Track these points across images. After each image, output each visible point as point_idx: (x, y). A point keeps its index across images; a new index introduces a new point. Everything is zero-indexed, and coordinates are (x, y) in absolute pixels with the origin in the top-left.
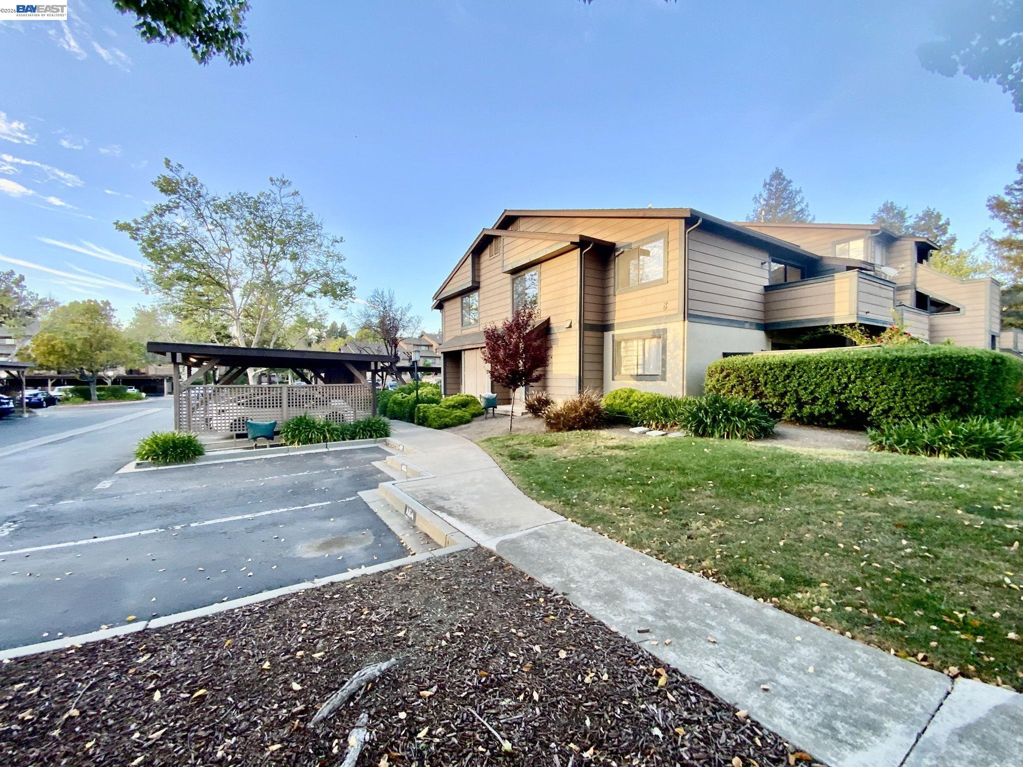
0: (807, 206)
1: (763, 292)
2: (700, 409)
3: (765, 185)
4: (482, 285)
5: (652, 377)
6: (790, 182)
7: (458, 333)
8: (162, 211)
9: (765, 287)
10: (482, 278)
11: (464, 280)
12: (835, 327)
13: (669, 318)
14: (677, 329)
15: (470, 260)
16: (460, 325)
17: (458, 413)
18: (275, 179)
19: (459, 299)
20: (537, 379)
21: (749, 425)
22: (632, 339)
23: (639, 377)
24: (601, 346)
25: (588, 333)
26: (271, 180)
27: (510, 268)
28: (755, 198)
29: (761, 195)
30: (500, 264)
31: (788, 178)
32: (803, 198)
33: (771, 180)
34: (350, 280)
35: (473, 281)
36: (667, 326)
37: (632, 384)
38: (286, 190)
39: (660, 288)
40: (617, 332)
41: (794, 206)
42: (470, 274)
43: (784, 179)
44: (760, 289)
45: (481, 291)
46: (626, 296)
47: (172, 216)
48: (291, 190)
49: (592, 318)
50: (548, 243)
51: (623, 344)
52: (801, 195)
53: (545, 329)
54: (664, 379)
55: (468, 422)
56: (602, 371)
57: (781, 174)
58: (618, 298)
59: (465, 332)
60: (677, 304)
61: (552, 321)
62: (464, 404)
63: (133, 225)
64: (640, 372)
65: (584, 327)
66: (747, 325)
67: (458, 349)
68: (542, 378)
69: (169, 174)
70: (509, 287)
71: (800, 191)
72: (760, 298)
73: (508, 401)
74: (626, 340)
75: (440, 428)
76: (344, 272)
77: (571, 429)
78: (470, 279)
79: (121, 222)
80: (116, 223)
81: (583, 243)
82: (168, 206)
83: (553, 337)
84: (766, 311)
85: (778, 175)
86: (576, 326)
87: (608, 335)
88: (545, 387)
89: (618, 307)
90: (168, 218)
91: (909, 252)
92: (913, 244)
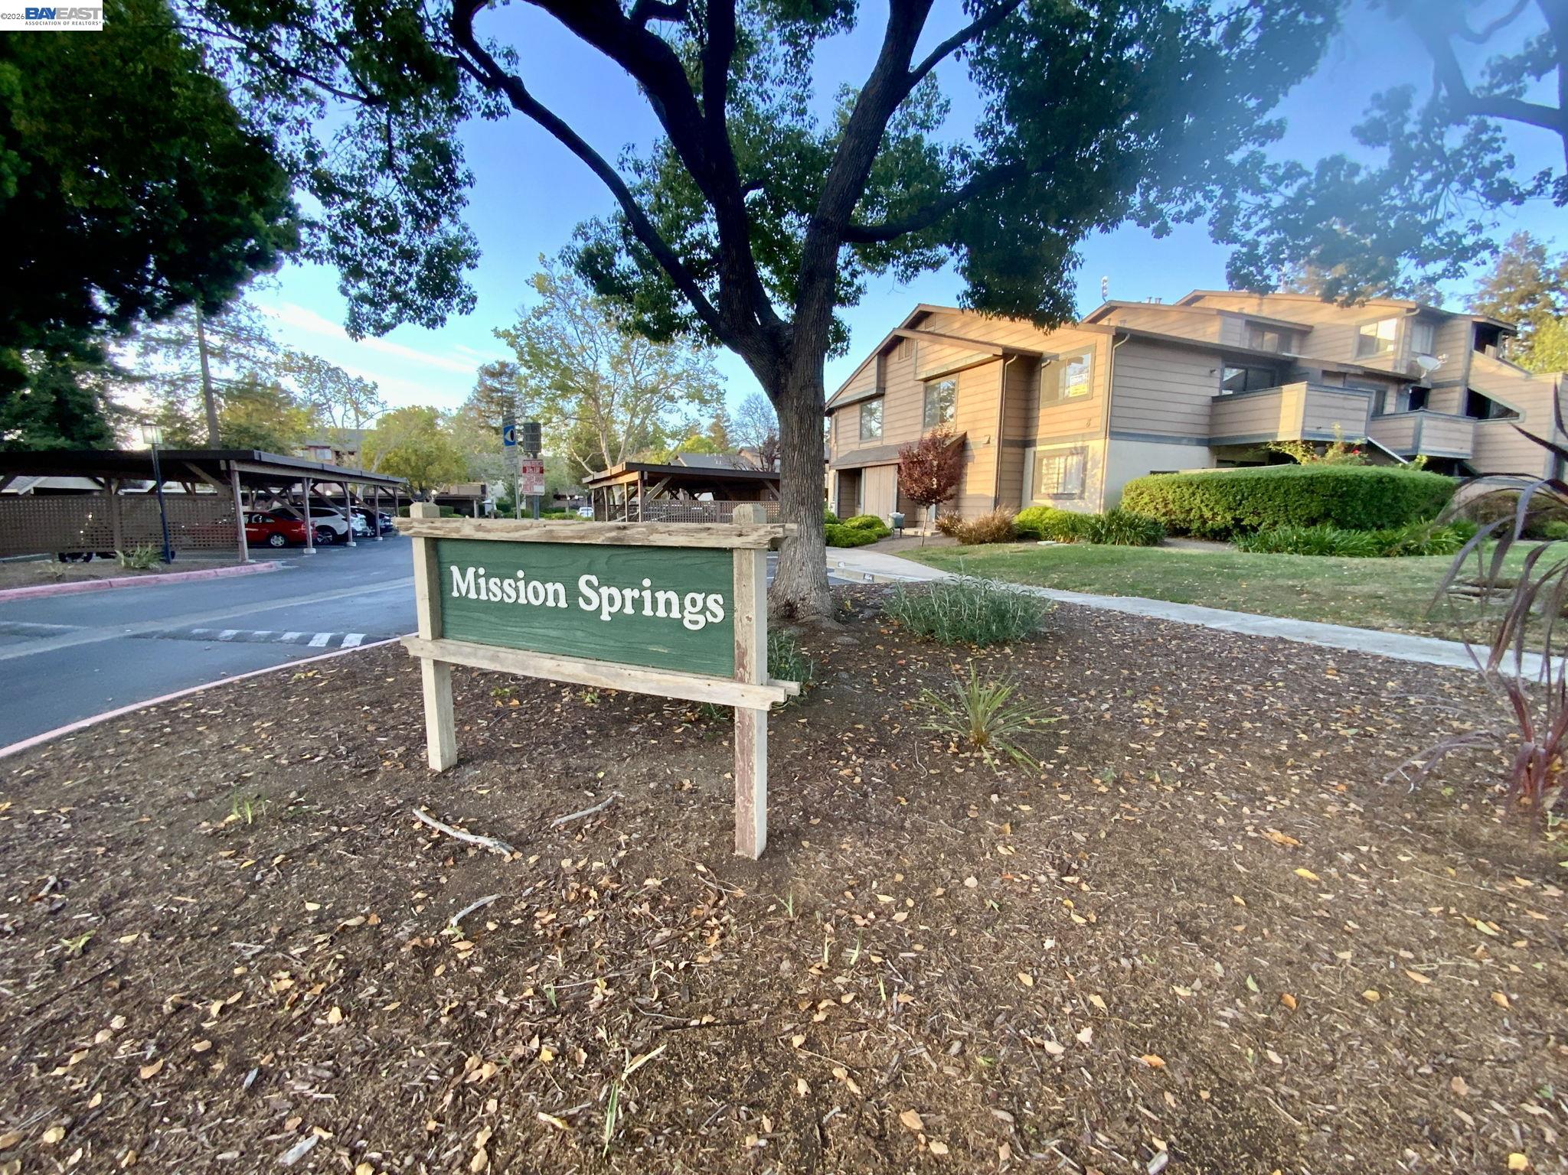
1: (1209, 404)
2: (1098, 520)
4: (888, 391)
5: (1070, 496)
7: (855, 447)
8: (539, 313)
9: (1213, 398)
10: (889, 384)
11: (867, 385)
12: (1279, 444)
13: (1092, 436)
14: (1098, 446)
15: (874, 363)
16: (857, 439)
17: (865, 532)
19: (857, 407)
20: (951, 497)
21: (1137, 535)
22: (1054, 457)
23: (1057, 497)
24: (1022, 462)
25: (1006, 450)
27: (924, 376)
30: (912, 369)
34: (720, 381)
35: (878, 387)
36: (1087, 443)
37: (1049, 503)
39: (1084, 405)
40: (1039, 448)
42: (874, 379)
44: (1207, 400)
45: (886, 398)
46: (1050, 410)
49: (1014, 434)
50: (968, 353)
51: (1045, 462)
53: (962, 444)
54: (1081, 497)
55: (874, 542)
56: (1021, 490)
58: (1042, 412)
59: (865, 446)
60: (1100, 422)
61: (969, 436)
62: (869, 525)
63: (513, 332)
64: (1060, 491)
65: (1004, 443)
66: (1185, 441)
67: (858, 466)
68: (956, 498)
69: (543, 271)
70: (921, 396)
72: (1207, 410)
73: (914, 524)
74: (1048, 458)
75: (848, 546)
76: (714, 372)
77: (982, 542)
78: (874, 385)
79: (501, 329)
80: (495, 330)
81: (1007, 354)
83: (969, 453)
84: (1212, 425)
86: (995, 442)
87: (1030, 451)
88: (957, 507)
89: (1041, 422)
91: (1463, 335)
92: (1470, 324)
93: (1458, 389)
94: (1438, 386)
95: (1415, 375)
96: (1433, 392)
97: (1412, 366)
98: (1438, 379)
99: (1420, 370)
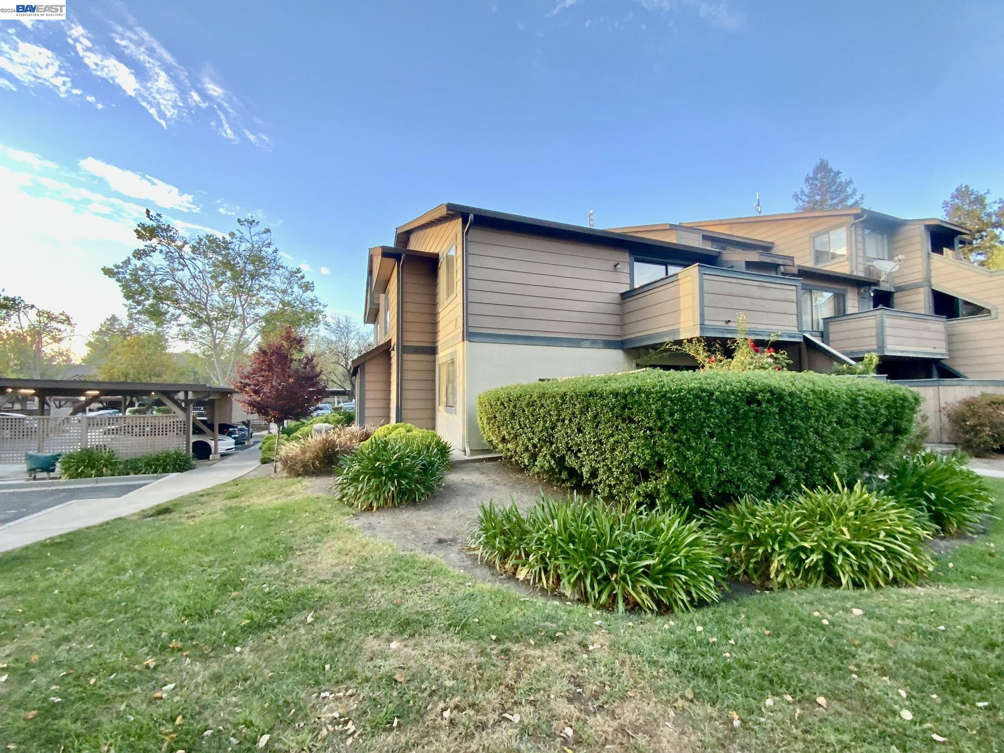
0: (862, 198)
1: (619, 301)
3: (807, 180)
5: (451, 409)
6: (839, 173)
8: (139, 255)
9: (622, 294)
12: (679, 343)
13: (457, 338)
18: (242, 219)
23: (447, 409)
24: (432, 370)
25: (409, 357)
26: (239, 221)
28: (796, 195)
29: (802, 192)
31: (835, 169)
32: (855, 191)
33: (816, 173)
36: (457, 348)
37: (446, 416)
38: (255, 230)
39: (454, 303)
40: (440, 354)
41: (846, 198)
43: (831, 171)
45: (380, 313)
46: (443, 314)
47: (148, 258)
48: (261, 228)
49: (417, 339)
52: (852, 186)
56: (434, 400)
57: (827, 165)
58: (440, 317)
60: (460, 321)
65: (404, 350)
66: (587, 343)
70: (385, 307)
71: (851, 182)
74: (443, 365)
81: (397, 255)
82: (144, 250)
85: (823, 167)
86: (396, 349)
87: (437, 359)
89: (440, 326)
90: (146, 260)
91: (918, 239)
92: (923, 228)
93: (922, 290)
94: (900, 289)
95: (874, 278)
96: (896, 295)
97: (868, 270)
98: (900, 282)
99: (879, 273)
